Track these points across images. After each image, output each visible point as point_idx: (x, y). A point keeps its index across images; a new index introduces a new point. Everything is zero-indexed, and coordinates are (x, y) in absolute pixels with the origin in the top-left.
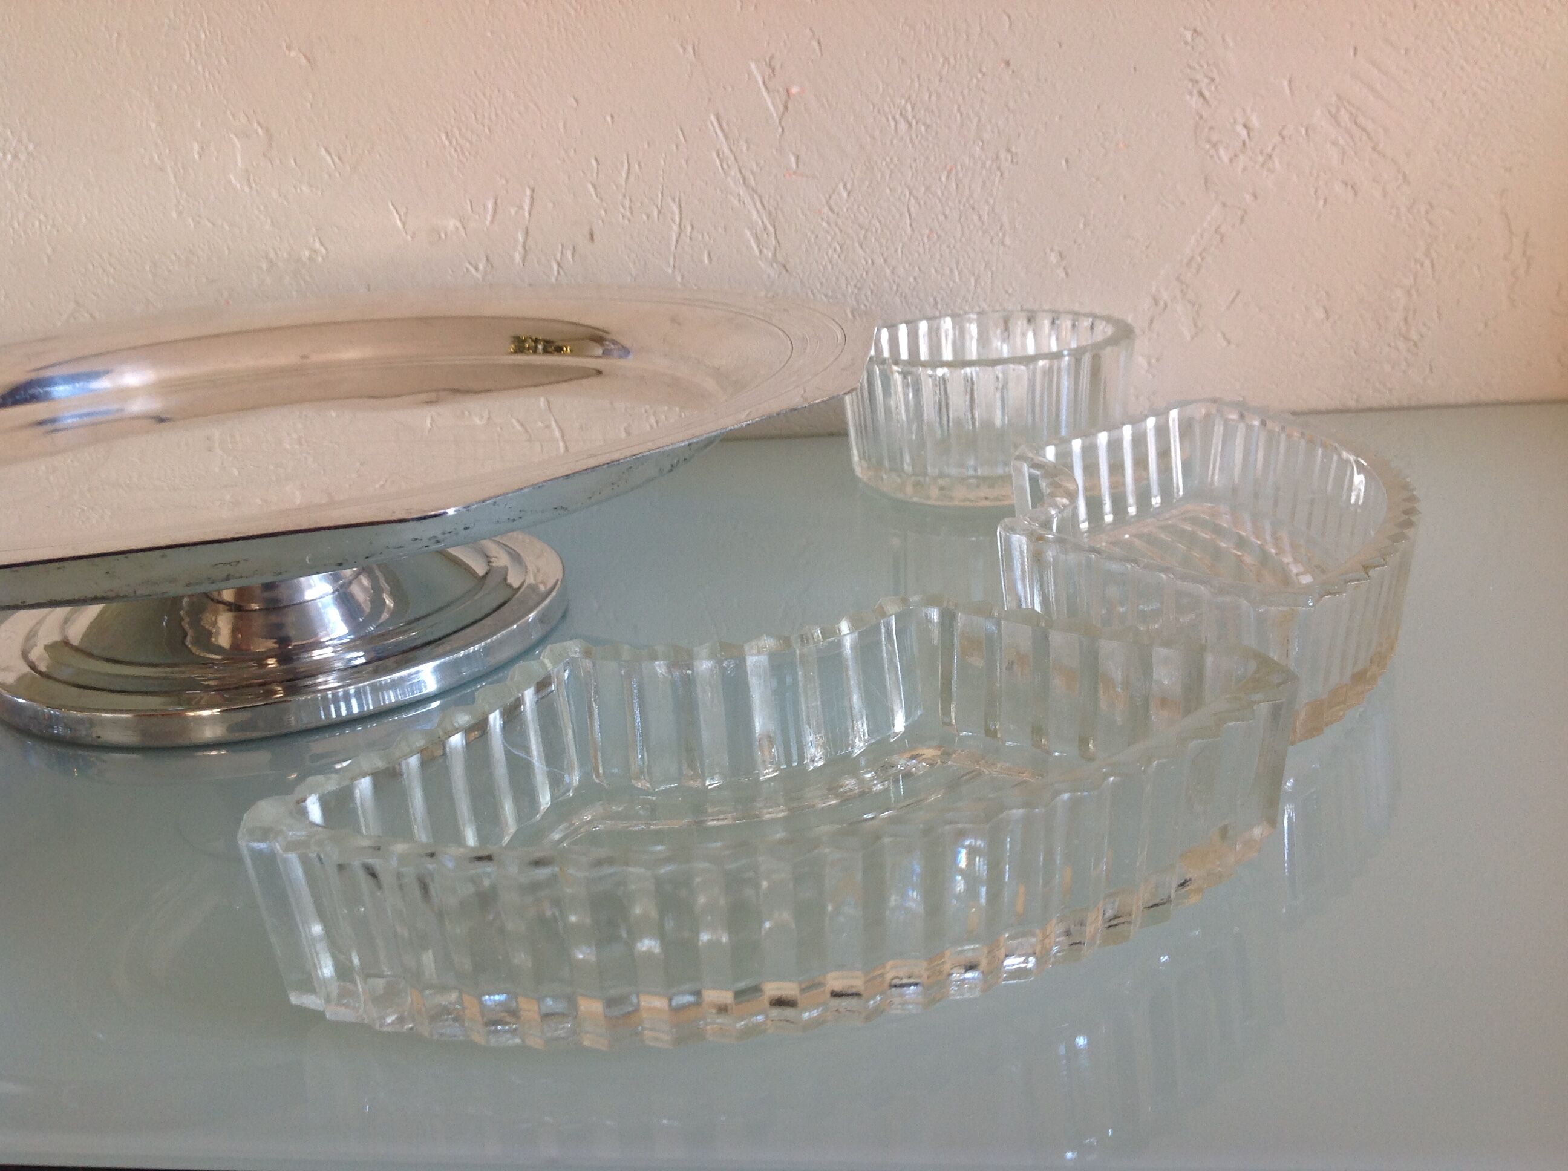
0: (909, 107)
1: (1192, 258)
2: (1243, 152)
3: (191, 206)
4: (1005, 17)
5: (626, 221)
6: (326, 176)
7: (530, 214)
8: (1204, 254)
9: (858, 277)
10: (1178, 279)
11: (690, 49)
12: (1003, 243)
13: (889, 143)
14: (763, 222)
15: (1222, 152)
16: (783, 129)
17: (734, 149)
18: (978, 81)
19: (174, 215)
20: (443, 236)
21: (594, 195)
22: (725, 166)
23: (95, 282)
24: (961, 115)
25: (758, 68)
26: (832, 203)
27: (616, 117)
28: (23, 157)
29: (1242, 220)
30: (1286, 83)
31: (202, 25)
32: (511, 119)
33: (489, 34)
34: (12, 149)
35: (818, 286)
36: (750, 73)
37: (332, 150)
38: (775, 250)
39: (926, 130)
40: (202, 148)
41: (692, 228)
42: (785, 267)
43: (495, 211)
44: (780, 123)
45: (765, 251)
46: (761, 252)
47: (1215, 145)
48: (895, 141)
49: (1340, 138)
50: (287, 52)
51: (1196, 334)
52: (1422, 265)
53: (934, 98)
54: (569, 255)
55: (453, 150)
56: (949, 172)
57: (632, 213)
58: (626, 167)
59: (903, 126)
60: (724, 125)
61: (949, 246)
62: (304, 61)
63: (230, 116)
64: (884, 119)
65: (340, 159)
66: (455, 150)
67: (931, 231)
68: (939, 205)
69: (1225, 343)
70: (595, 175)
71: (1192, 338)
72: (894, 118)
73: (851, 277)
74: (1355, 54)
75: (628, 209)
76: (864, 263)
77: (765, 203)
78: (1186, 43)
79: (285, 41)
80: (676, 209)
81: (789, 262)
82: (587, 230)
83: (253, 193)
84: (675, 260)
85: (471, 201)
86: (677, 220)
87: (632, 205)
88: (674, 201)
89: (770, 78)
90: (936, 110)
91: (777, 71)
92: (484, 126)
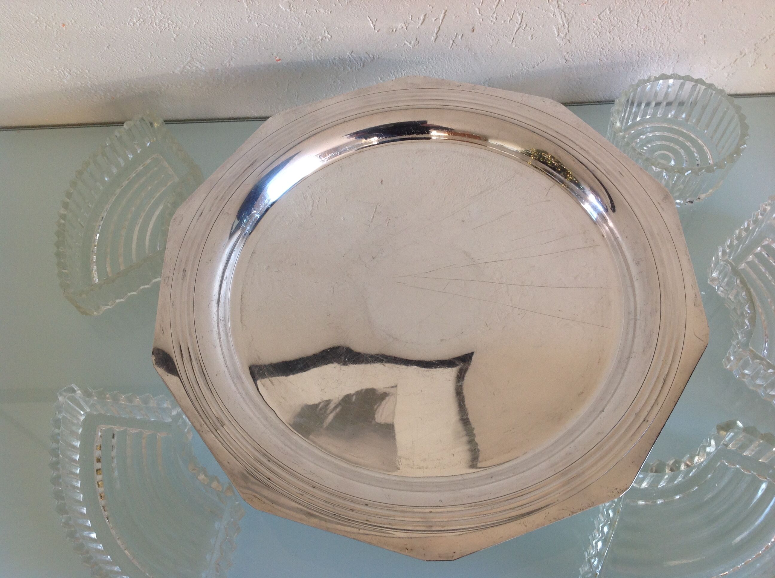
3: (256, 17)
5: (493, 23)
6: (334, 5)
7: (442, 20)
9: (605, 45)
10: (755, 45)
12: (679, 32)
14: (563, 22)
19: (247, 21)
20: (394, 30)
21: (478, 12)
23: (202, 49)
26: (601, 16)
35: (584, 48)
38: (566, 35)
41: (526, 25)
42: (569, 41)
43: (424, 19)
45: (560, 34)
46: (559, 35)
51: (754, 65)
54: (459, 37)
56: (664, 4)
57: (496, 20)
61: (653, 33)
67: (646, 27)
68: (654, 17)
69: (765, 68)
70: (480, 4)
71: (751, 66)
73: (601, 45)
75: (494, 18)
76: (609, 39)
77: (567, 15)
80: (520, 18)
81: (572, 39)
82: (471, 27)
83: (292, 12)
84: (514, 39)
85: (412, 16)
86: (519, 22)
87: (497, 17)
88: (520, 15)
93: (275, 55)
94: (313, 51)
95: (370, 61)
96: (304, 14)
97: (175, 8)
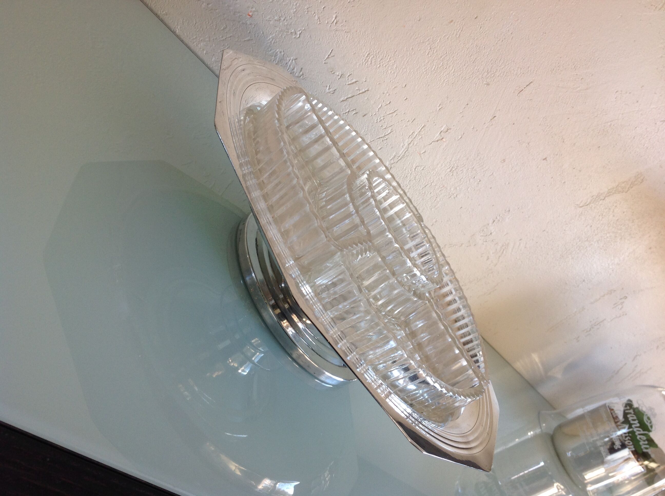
0: (455, 168)
1: (452, 244)
2: (484, 237)
4: (492, 173)
5: (376, 122)
7: (359, 94)
8: (455, 245)
11: (440, 107)
12: (431, 209)
13: (443, 170)
14: (401, 154)
15: (482, 233)
16: (431, 144)
17: (417, 135)
18: (472, 178)
20: (333, 72)
21: (378, 108)
22: (411, 136)
24: (460, 180)
25: (445, 127)
26: (417, 167)
27: (407, 100)
29: (467, 247)
32: (387, 71)
36: (442, 126)
37: (337, 19)
39: (451, 175)
41: (387, 139)
43: (353, 83)
44: (433, 141)
45: (392, 160)
46: (391, 160)
47: (483, 231)
49: (498, 250)
53: (461, 172)
54: (355, 112)
56: (443, 187)
57: (380, 121)
58: (394, 111)
59: (449, 170)
60: (423, 129)
64: (448, 165)
65: (336, 23)
66: (365, 60)
70: (385, 105)
72: (450, 167)
74: (520, 240)
75: (380, 119)
77: (407, 152)
78: (505, 211)
80: (390, 131)
81: (393, 168)
82: (365, 113)
84: (373, 141)
85: (351, 74)
86: (386, 134)
87: (382, 120)
88: (391, 130)
89: (444, 132)
90: (458, 174)
91: (448, 132)
92: (379, 64)
93: (252, 10)
94: (277, 33)
95: (296, 75)
96: (306, 8)
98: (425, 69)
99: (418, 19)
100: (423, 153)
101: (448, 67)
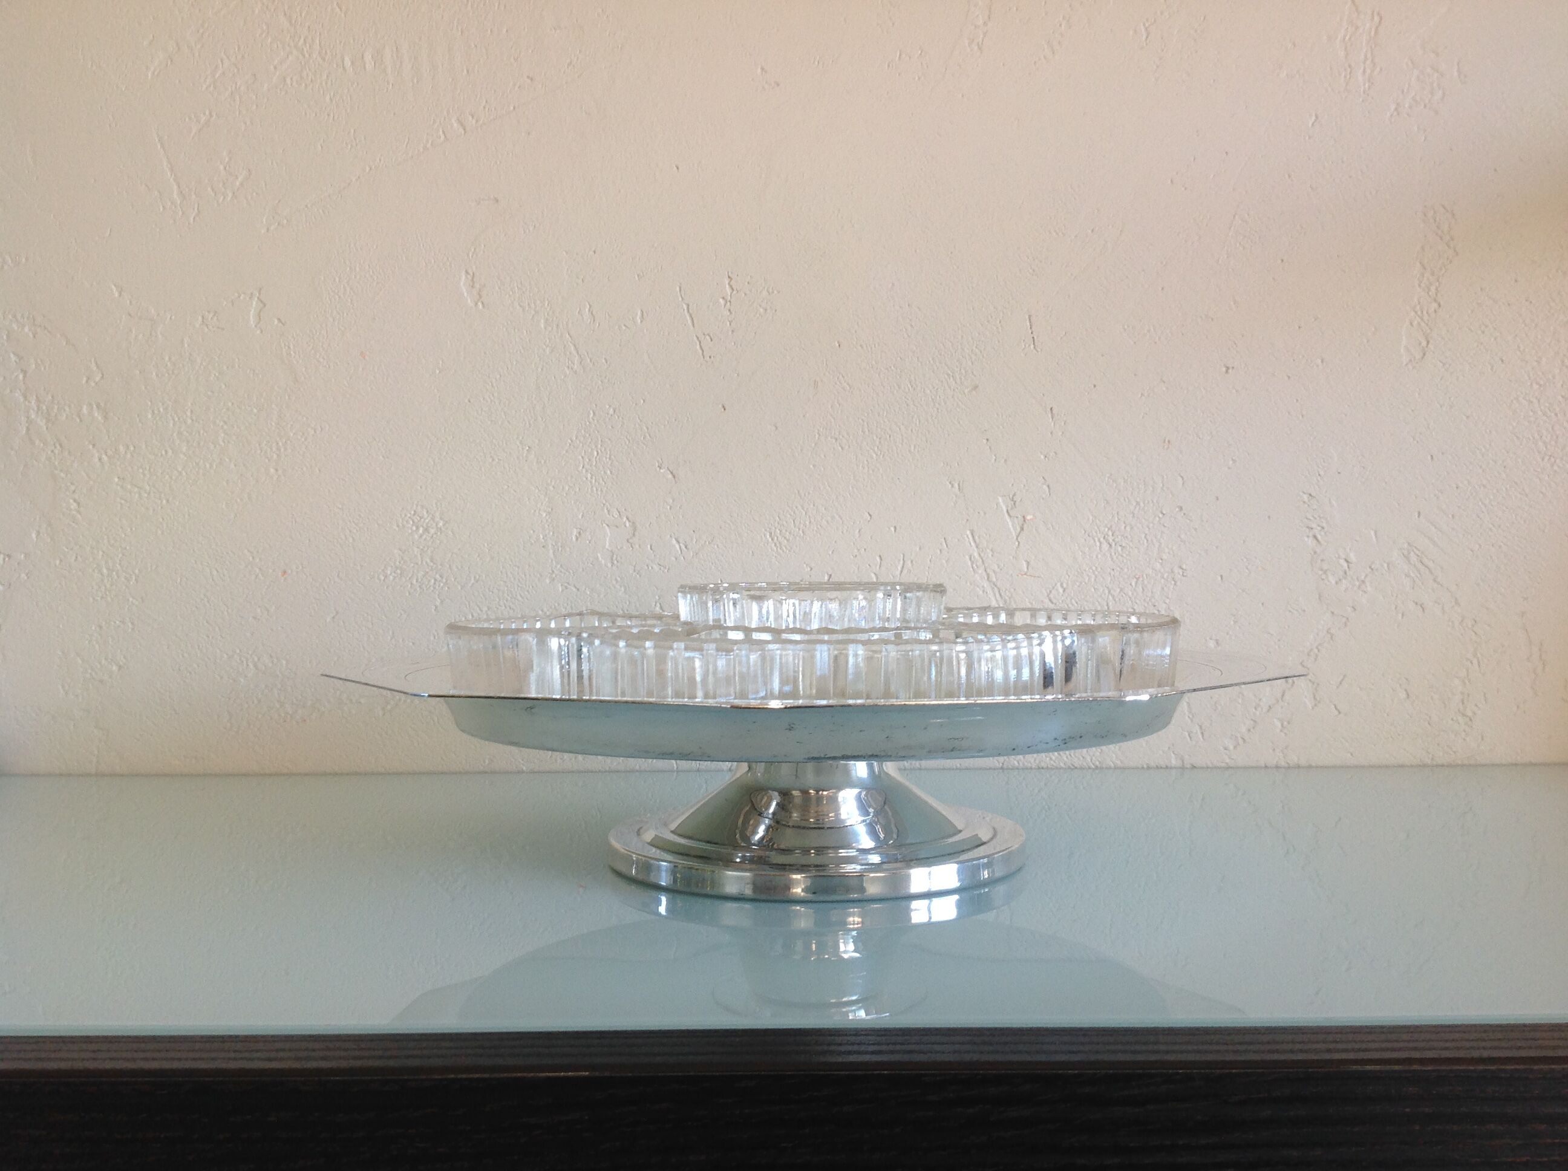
0: (1110, 533)
1: (1311, 650)
2: (1345, 578)
3: (563, 575)
4: (1180, 478)
6: (673, 559)
8: (1320, 647)
11: (956, 485)
13: (1094, 557)
15: (1331, 578)
16: (1019, 542)
17: (982, 555)
18: (1160, 519)
19: (548, 581)
22: (975, 565)
24: (1147, 541)
25: (1004, 501)
26: (1051, 596)
27: (898, 528)
28: (432, 531)
29: (1346, 624)
30: (1372, 533)
31: (596, 446)
32: (820, 525)
33: (811, 466)
34: (425, 525)
36: (998, 505)
37: (681, 540)
39: (1122, 550)
40: (580, 533)
44: (1017, 537)
47: (1325, 572)
48: (1099, 556)
49: (1411, 572)
50: (658, 469)
51: (1316, 705)
52: (1472, 663)
53: (1128, 528)
55: (773, 545)
56: (1138, 579)
58: (902, 562)
59: (1105, 546)
60: (977, 538)
62: (670, 476)
63: (606, 511)
64: (1092, 541)
65: (686, 547)
66: (775, 545)
69: (1337, 713)
70: (878, 568)
71: (1313, 708)
72: (1099, 540)
74: (1419, 516)
77: (1003, 595)
78: (1304, 502)
79: (658, 462)
83: (614, 568)
89: (1012, 509)
90: (1129, 537)
91: (1017, 503)
92: (799, 529)
97: (453, 553)
98: (864, 468)
99: (774, 428)
100: (1028, 569)
101: (890, 432)
